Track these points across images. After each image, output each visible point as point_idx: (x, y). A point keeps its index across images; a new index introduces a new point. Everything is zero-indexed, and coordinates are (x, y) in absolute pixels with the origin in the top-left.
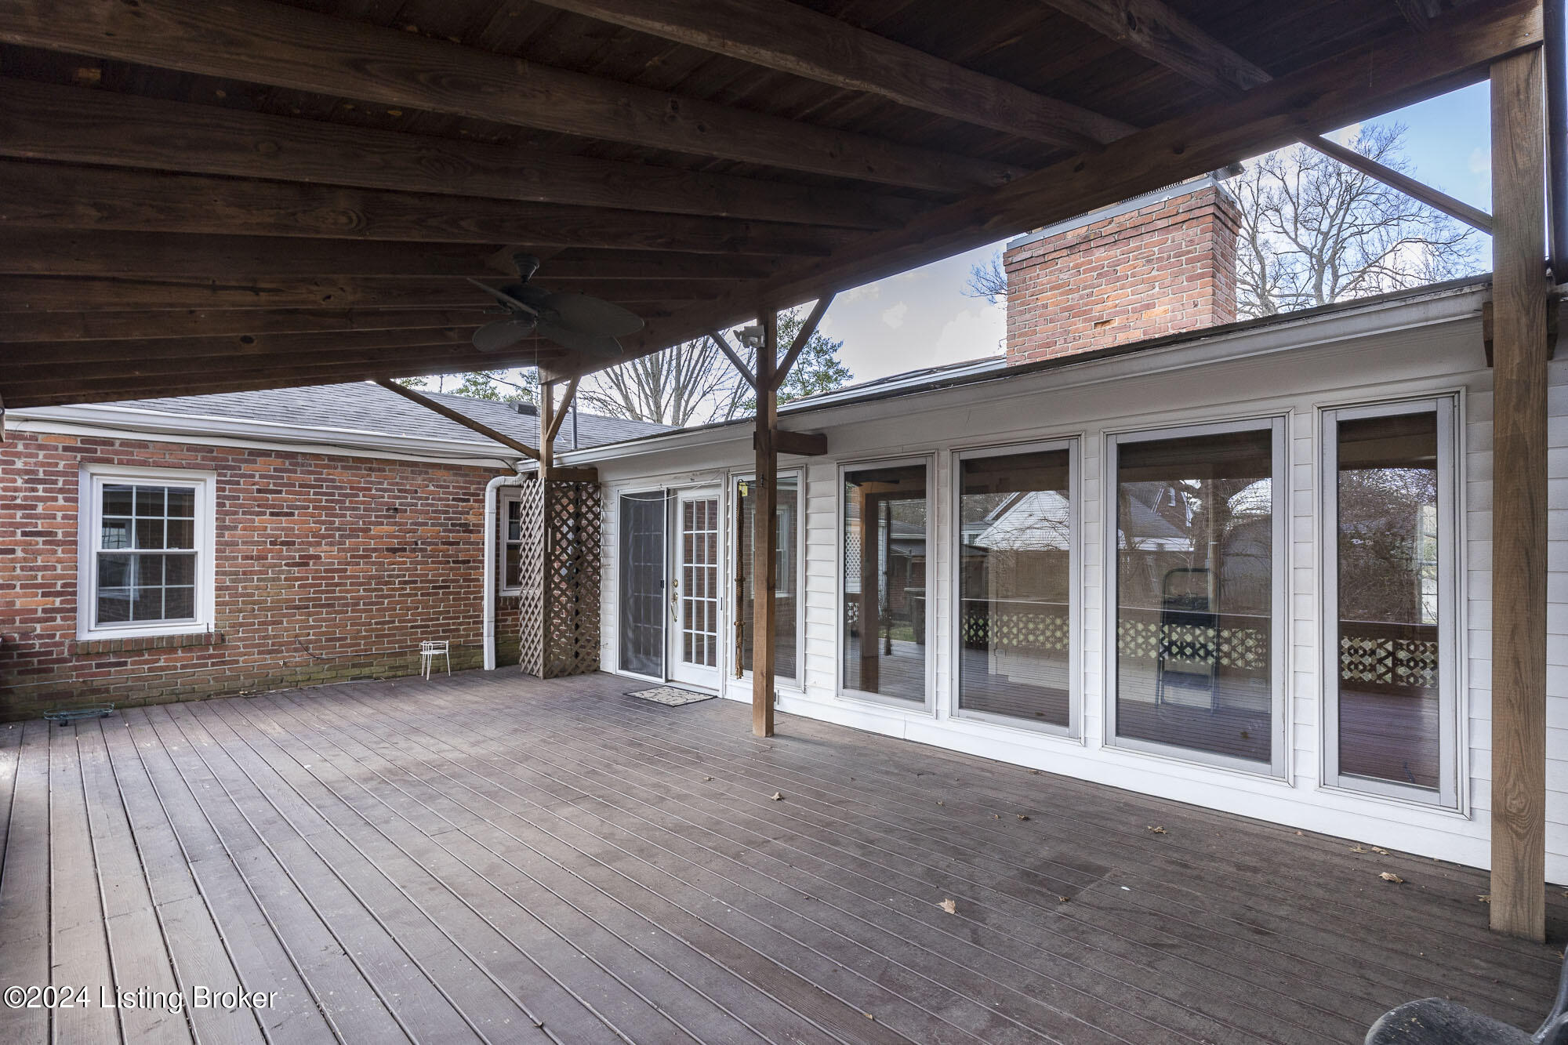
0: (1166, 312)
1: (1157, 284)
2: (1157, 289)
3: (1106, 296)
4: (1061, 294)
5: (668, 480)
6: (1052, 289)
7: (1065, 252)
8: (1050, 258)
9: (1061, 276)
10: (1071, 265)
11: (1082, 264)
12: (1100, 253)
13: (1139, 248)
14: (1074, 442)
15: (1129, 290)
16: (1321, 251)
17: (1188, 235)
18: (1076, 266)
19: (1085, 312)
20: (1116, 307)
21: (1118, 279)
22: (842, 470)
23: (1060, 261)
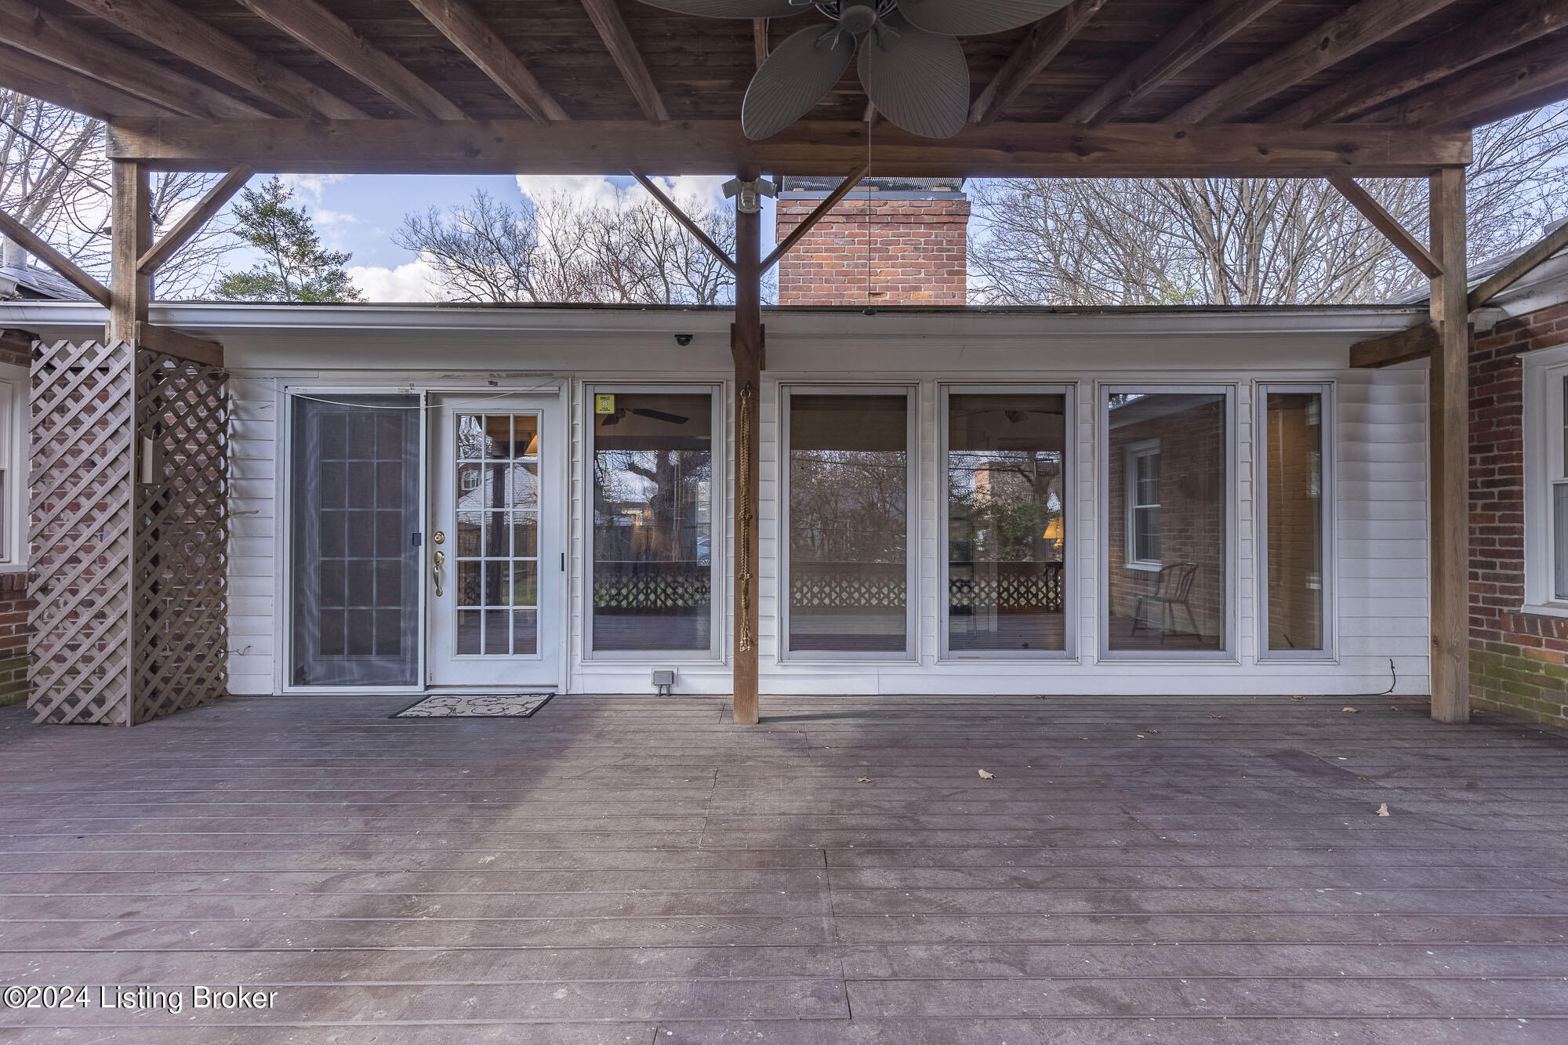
0: (930, 296)
1: (923, 270)
2: (923, 275)
3: (879, 270)
4: (837, 258)
5: (428, 379)
6: (827, 250)
7: (842, 219)
8: (827, 220)
9: (837, 240)
10: (846, 232)
11: (857, 235)
12: (876, 230)
13: (908, 235)
14: (1070, 388)
15: (900, 270)
16: (704, 289)
17: (948, 236)
18: (851, 235)
19: (860, 281)
20: (888, 282)
21: (890, 258)
22: (787, 393)
23: (834, 226)
